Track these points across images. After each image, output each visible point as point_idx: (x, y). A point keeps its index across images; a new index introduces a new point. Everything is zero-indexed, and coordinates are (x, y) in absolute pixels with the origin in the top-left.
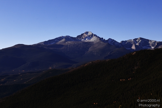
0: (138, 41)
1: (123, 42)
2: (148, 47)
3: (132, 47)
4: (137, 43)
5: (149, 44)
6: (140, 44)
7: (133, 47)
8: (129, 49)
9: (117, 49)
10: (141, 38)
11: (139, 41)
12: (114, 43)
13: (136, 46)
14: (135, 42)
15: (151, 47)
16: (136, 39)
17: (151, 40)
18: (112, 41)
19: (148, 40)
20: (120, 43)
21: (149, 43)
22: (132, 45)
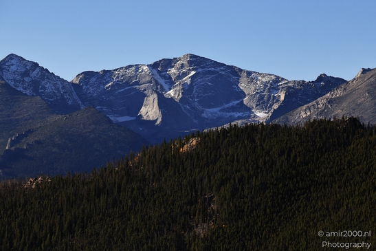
0: (179, 77)
1: (88, 75)
2: (233, 109)
3: (143, 111)
4: (171, 83)
5: (243, 94)
6: (187, 90)
7: (150, 111)
8: (121, 119)
9: (59, 117)
10: (192, 56)
11: (185, 74)
12: (35, 85)
13: (164, 103)
14: (161, 81)
15: (249, 109)
16: (168, 63)
17: (249, 73)
18: (26, 74)
19: (235, 72)
20: (72, 84)
21: (242, 86)
22: (140, 99)
